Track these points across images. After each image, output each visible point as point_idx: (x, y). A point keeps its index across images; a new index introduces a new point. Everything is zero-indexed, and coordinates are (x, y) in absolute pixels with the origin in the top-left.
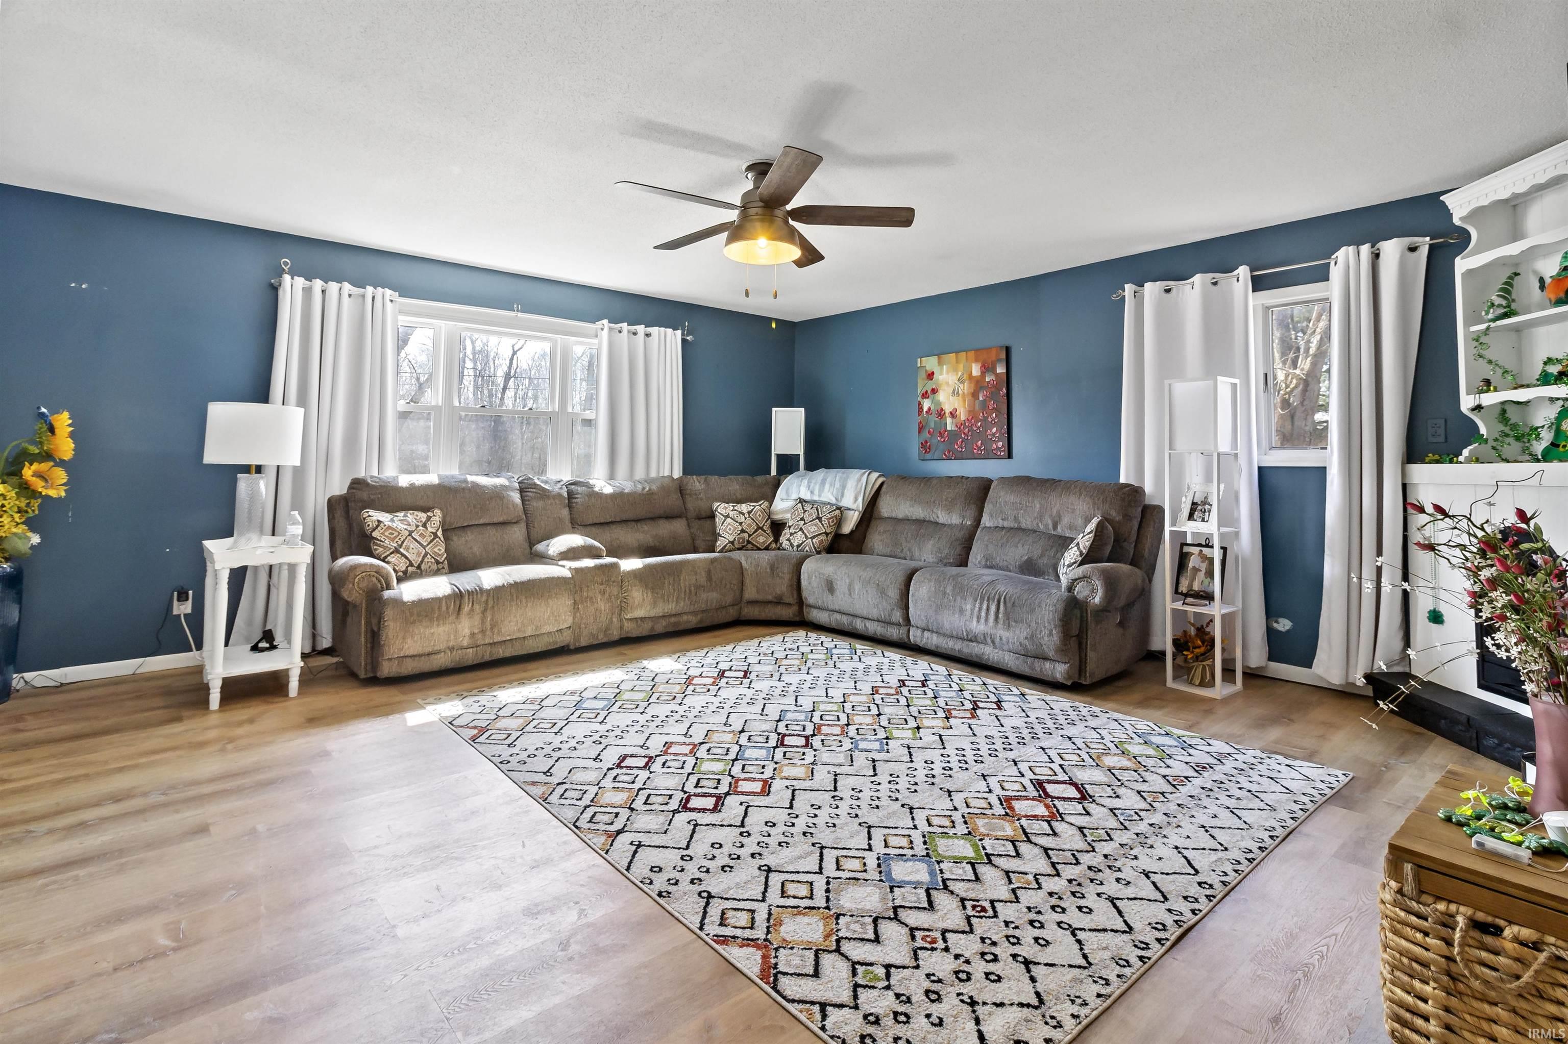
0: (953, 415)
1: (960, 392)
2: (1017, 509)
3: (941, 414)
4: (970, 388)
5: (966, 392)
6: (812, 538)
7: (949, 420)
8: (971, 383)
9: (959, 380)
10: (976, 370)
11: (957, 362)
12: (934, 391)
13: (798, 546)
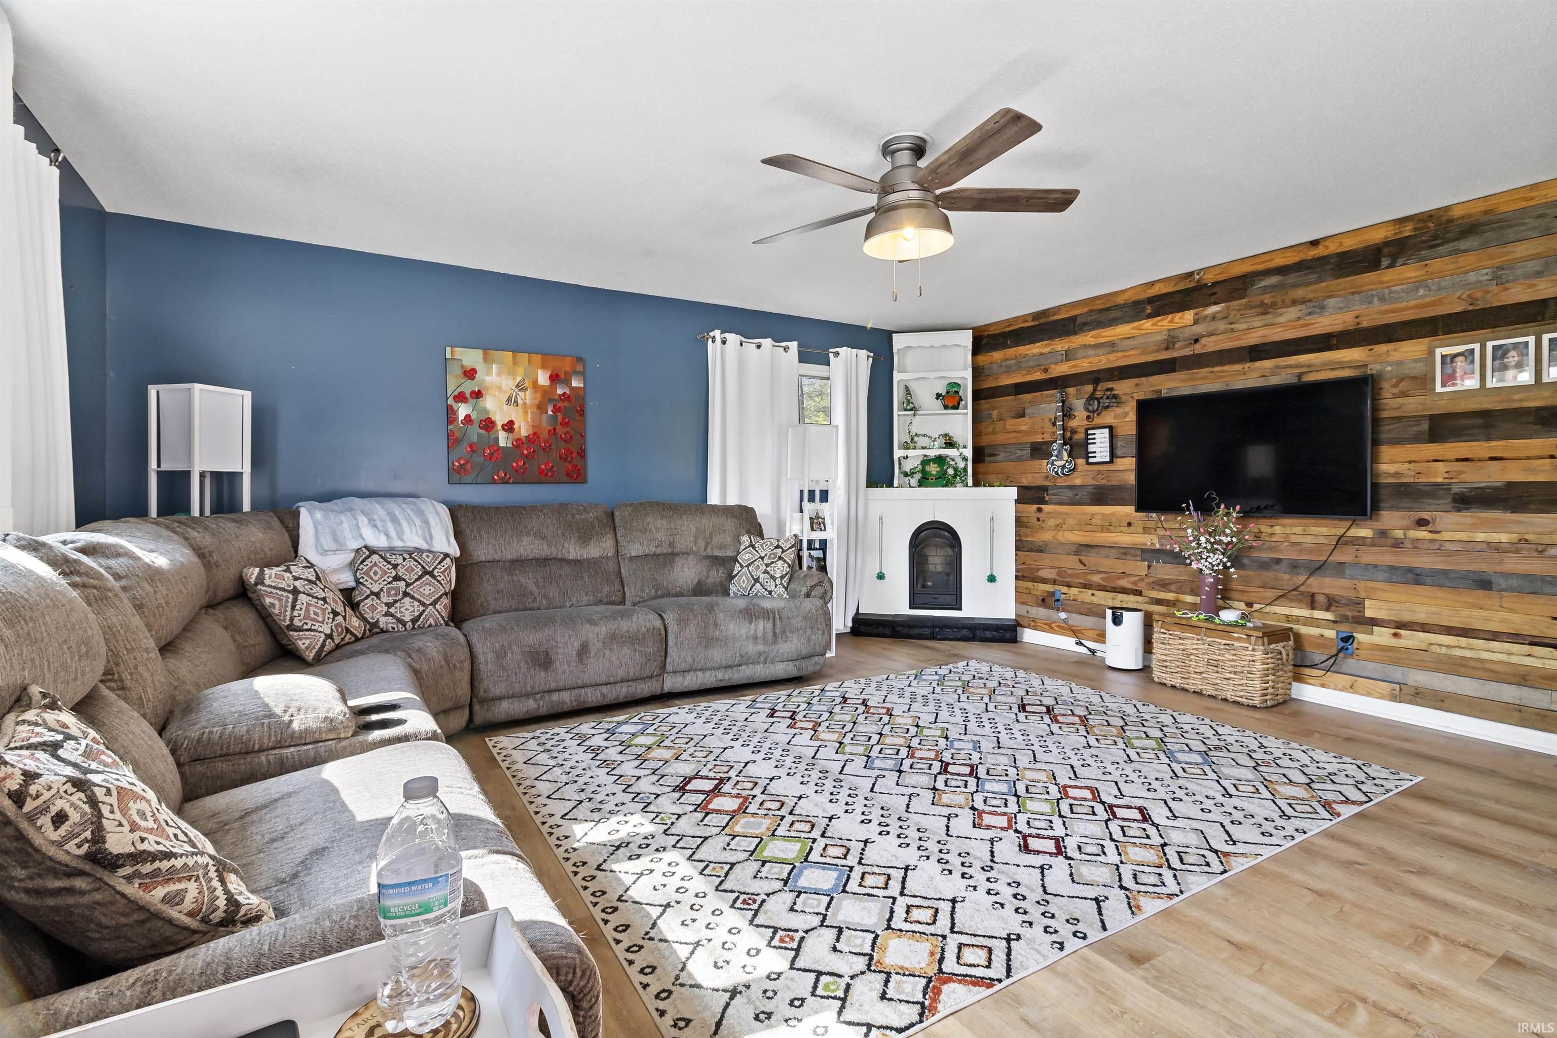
0: (509, 427)
1: (520, 401)
2: (671, 535)
3: (488, 424)
4: (534, 398)
5: (528, 401)
6: (434, 603)
7: (502, 435)
8: (536, 392)
9: (517, 386)
10: (543, 379)
11: (515, 363)
12: (478, 395)
13: (414, 621)
